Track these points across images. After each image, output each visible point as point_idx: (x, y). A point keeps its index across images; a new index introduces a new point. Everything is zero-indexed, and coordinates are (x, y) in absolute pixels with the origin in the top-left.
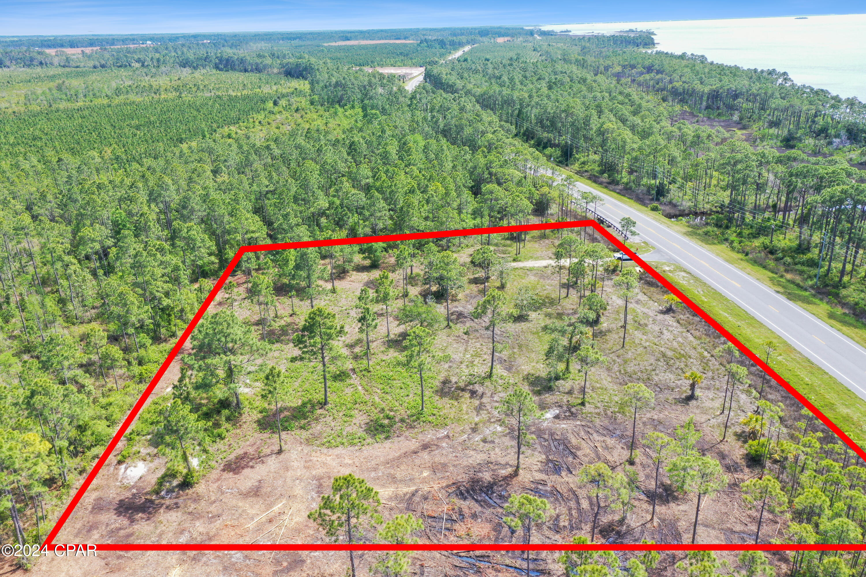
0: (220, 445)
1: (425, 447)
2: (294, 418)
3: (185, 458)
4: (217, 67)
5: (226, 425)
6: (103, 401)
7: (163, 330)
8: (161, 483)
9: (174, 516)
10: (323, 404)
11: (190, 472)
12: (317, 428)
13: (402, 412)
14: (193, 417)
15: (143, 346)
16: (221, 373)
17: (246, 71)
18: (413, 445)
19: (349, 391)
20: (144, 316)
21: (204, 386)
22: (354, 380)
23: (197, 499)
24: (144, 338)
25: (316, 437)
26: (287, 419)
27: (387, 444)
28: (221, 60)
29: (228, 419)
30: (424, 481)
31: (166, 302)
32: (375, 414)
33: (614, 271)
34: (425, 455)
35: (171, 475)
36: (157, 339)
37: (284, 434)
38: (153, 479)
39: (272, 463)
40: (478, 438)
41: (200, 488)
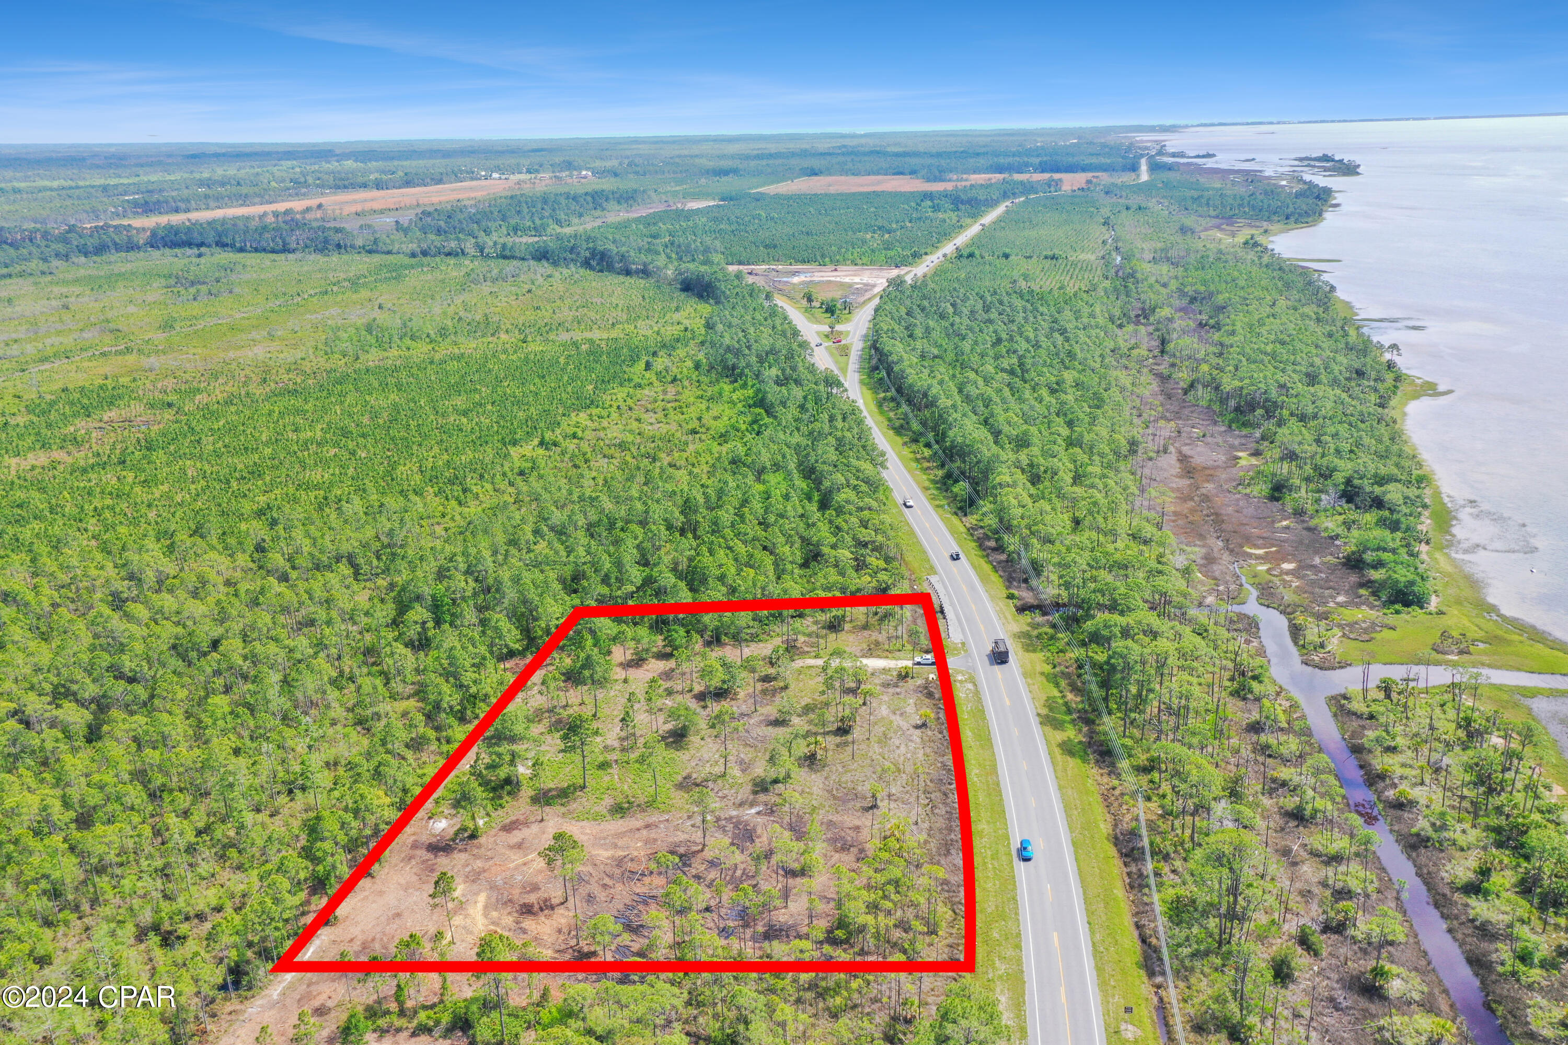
0: (500, 812)
1: (647, 826)
2: (558, 796)
3: (473, 818)
4: (587, 264)
5: (507, 798)
6: (420, 772)
7: (469, 712)
8: (456, 834)
9: (463, 856)
10: (583, 787)
11: (476, 828)
12: (573, 806)
13: (642, 799)
14: (480, 789)
15: (450, 727)
16: (507, 758)
17: (628, 273)
18: (639, 824)
19: (607, 779)
20: (453, 703)
21: (492, 767)
22: (615, 770)
23: (479, 847)
24: (452, 721)
25: (570, 812)
26: (553, 798)
27: (621, 822)
28: (593, 255)
29: (509, 793)
30: (636, 849)
31: (473, 690)
32: (620, 799)
33: (906, 676)
34: (645, 832)
35: (463, 829)
36: (462, 720)
37: (547, 809)
38: (452, 831)
39: (535, 828)
40: (689, 823)
41: (482, 840)
